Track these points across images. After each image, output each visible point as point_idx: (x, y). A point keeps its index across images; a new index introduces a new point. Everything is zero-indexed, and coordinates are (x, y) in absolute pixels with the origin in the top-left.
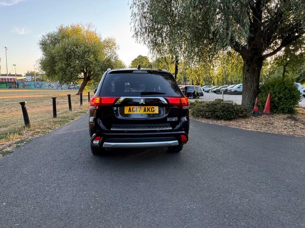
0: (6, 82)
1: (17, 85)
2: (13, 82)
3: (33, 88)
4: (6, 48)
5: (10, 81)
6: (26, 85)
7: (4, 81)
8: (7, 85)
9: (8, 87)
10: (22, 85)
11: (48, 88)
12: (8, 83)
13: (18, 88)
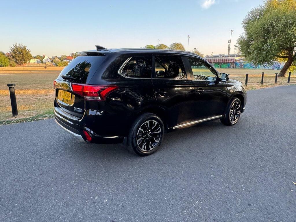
0: (227, 62)
1: (235, 65)
2: (233, 63)
3: (249, 68)
4: (232, 30)
5: (230, 62)
6: (243, 65)
7: (226, 62)
8: (227, 65)
9: (228, 67)
10: (239, 66)
11: (264, 68)
12: (228, 64)
13: (236, 68)
